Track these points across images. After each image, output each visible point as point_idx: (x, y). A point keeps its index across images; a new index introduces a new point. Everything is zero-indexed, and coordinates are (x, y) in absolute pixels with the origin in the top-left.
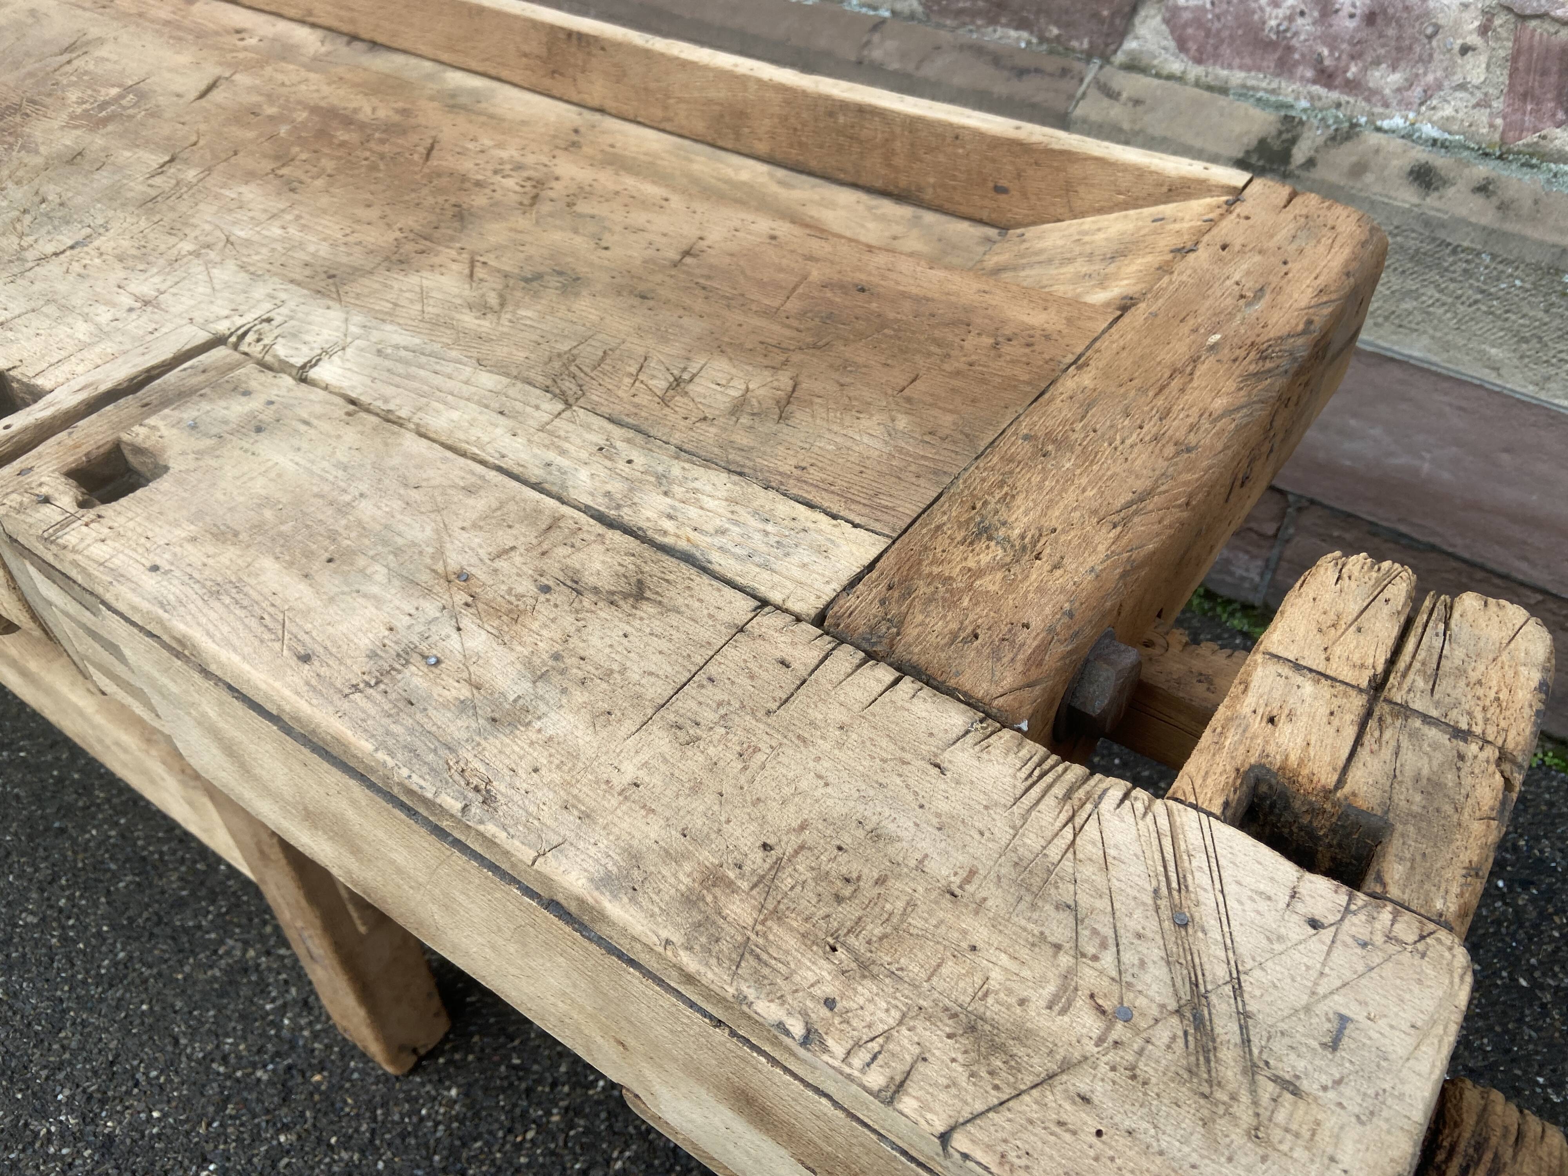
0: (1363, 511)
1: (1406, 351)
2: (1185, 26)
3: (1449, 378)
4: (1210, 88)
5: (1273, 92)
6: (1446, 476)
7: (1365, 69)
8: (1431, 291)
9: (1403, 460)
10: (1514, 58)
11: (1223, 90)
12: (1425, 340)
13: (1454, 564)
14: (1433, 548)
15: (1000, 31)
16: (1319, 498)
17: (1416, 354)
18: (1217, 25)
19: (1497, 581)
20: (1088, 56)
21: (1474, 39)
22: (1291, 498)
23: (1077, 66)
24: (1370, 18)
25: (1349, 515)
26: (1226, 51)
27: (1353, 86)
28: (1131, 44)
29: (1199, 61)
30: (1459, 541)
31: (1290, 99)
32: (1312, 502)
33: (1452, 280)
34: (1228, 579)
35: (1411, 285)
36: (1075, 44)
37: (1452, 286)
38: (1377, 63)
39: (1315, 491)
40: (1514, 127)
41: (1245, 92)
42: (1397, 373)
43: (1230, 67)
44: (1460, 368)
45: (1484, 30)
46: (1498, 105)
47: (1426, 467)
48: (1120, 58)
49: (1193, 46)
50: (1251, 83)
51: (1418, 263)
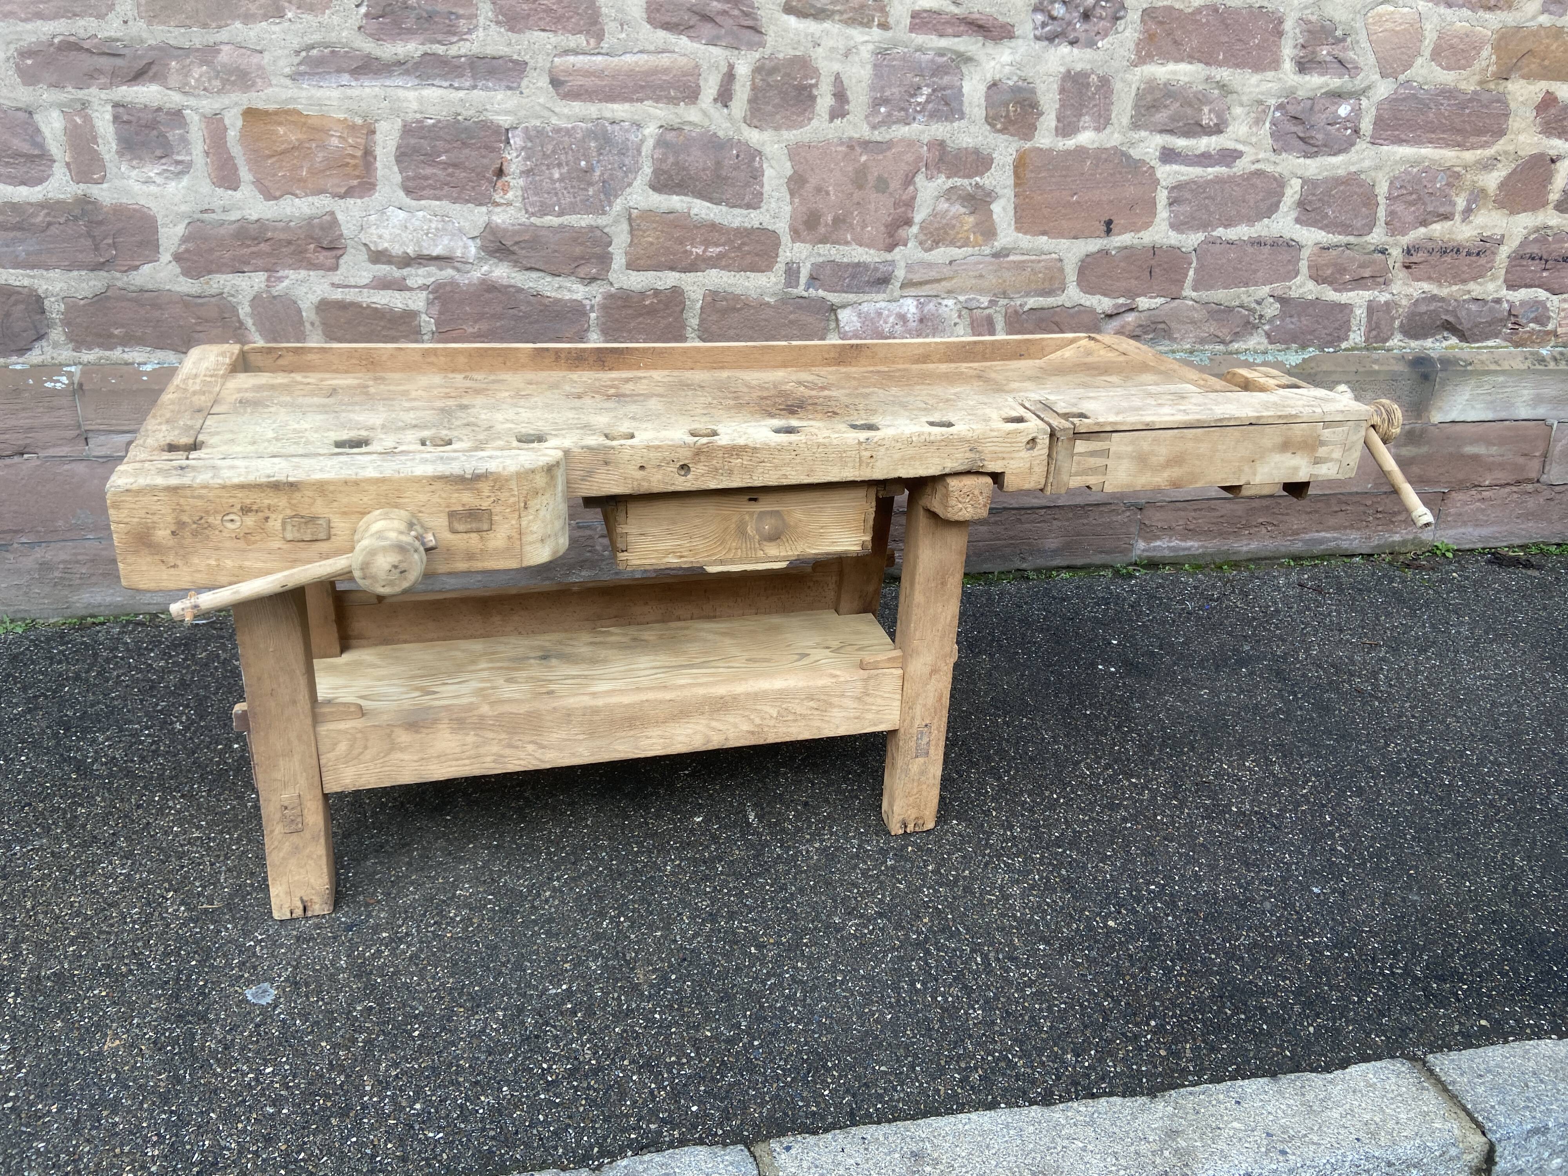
10: (972, 323)
14: (1005, 509)
21: (957, 320)
24: (921, 321)
45: (959, 316)
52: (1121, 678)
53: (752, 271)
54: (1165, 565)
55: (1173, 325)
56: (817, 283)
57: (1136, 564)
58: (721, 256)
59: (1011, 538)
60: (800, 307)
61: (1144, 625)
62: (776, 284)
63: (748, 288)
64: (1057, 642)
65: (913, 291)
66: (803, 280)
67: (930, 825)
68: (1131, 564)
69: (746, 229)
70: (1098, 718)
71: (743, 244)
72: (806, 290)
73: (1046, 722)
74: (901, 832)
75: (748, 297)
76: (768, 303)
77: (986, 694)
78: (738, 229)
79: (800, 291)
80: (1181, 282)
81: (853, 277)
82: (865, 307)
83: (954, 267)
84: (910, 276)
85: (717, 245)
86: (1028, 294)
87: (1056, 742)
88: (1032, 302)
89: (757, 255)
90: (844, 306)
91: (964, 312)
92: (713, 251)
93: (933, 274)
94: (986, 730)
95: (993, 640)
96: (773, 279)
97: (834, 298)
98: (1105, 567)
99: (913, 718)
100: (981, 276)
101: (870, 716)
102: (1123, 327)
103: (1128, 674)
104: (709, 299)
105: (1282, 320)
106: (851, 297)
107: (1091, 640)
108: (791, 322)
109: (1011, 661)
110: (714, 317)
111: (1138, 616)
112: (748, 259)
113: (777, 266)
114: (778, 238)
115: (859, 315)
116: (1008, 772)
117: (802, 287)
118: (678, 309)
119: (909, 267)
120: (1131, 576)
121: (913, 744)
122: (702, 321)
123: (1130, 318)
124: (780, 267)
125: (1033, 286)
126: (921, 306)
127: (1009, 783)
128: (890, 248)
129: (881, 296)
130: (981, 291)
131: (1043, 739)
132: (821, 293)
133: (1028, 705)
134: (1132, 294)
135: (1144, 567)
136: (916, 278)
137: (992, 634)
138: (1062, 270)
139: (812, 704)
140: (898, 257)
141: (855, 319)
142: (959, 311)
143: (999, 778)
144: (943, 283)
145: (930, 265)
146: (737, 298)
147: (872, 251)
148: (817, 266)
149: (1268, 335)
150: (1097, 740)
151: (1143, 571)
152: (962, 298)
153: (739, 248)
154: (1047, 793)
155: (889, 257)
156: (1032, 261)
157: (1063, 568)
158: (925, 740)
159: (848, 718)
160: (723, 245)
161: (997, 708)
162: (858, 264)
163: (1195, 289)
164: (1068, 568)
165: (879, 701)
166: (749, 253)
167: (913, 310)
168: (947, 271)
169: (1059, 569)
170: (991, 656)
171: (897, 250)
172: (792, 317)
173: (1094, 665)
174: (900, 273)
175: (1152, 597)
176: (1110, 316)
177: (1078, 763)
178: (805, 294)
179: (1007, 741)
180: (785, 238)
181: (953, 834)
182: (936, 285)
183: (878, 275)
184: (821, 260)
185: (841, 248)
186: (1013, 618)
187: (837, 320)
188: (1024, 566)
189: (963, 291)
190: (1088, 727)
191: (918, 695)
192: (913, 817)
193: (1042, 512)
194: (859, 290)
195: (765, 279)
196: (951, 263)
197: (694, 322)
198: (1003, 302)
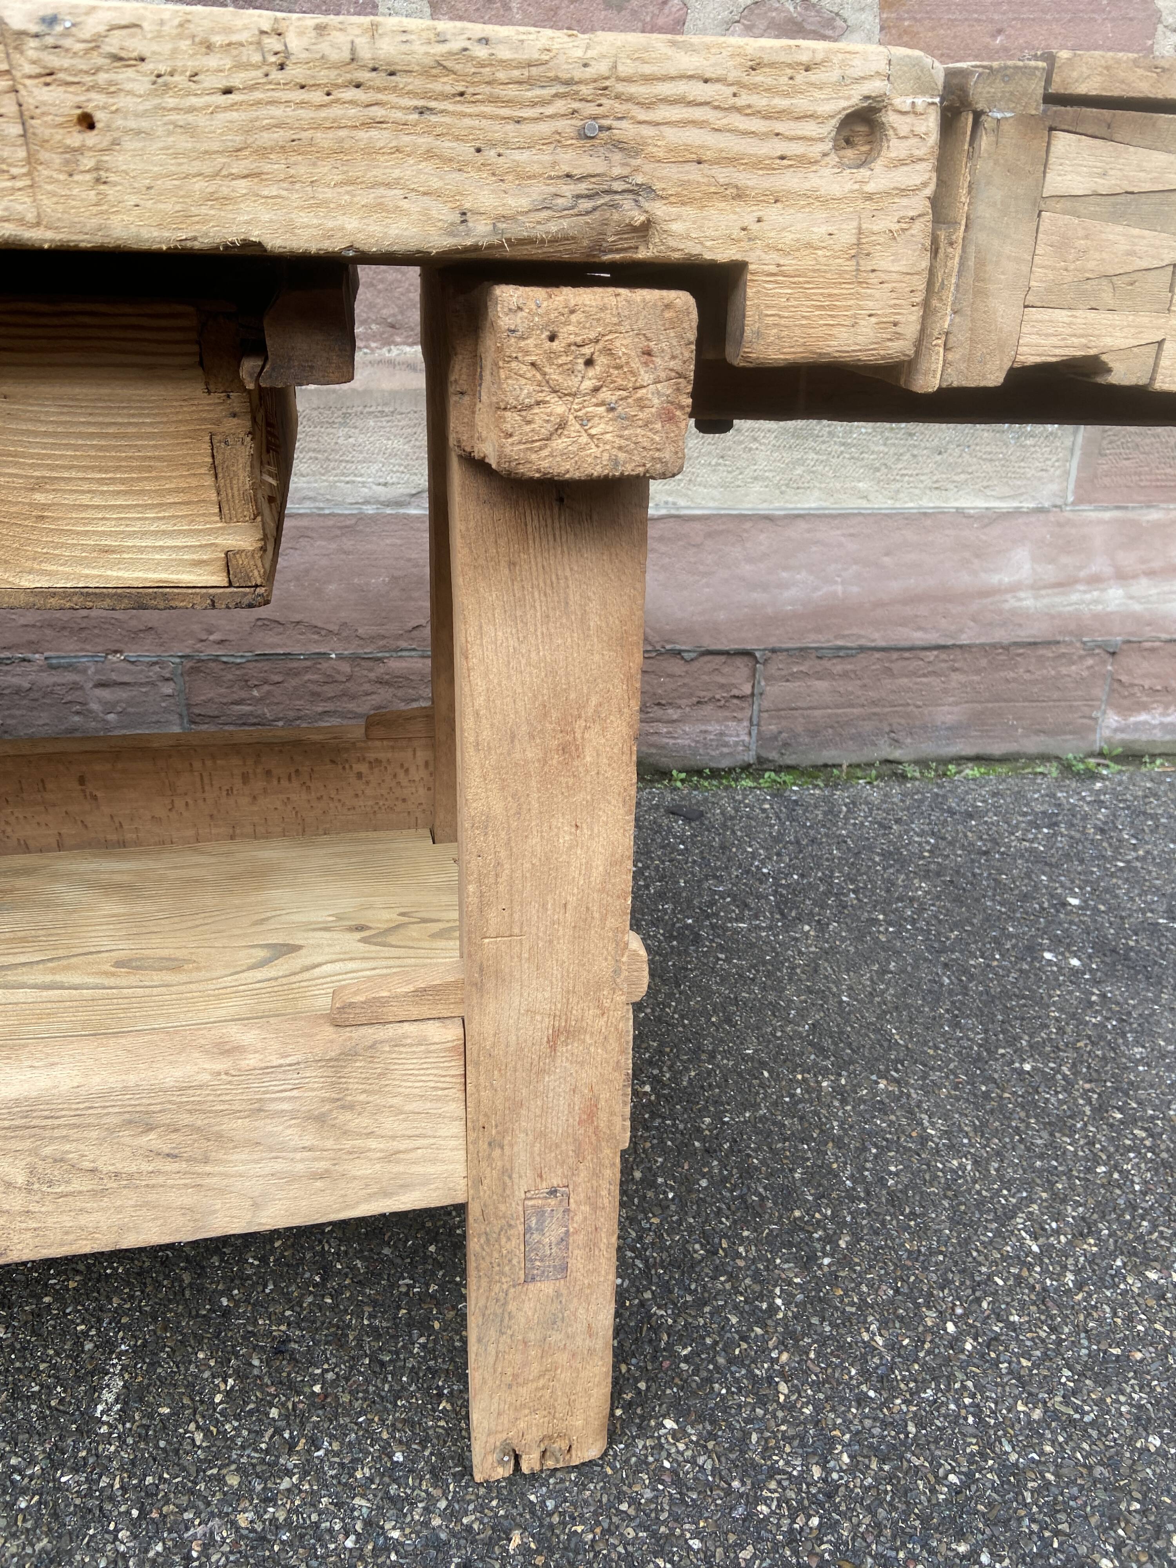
0: (811, 640)
1: (807, 506)
3: (840, 515)
6: (855, 589)
8: (812, 455)
9: (826, 589)
12: (816, 493)
13: (877, 655)
14: (862, 649)
16: (778, 645)
17: (813, 505)
19: (907, 655)
22: (758, 654)
25: (801, 649)
30: (876, 635)
32: (774, 651)
33: (823, 442)
34: (725, 750)
35: (797, 455)
37: (823, 447)
39: (773, 643)
42: (803, 525)
44: (844, 505)
47: (839, 589)
51: (798, 437)
52: (1096, 982)
54: (1153, 756)
57: (1101, 755)
59: (874, 703)
61: (1129, 867)
64: (958, 900)
67: (591, 1450)
68: (1092, 755)
70: (1049, 1080)
73: (930, 1089)
74: (503, 1472)
77: (803, 1014)
87: (954, 1149)
94: (792, 1111)
95: (828, 894)
98: (1045, 758)
99: (507, 1172)
101: (363, 1169)
103: (1110, 974)
107: (1025, 897)
109: (860, 939)
111: (1116, 850)
116: (831, 1240)
120: (1093, 776)
121: (513, 1245)
127: (833, 1279)
131: (924, 1139)
133: (893, 1045)
135: (1118, 759)
137: (827, 879)
139: (151, 1140)
143: (808, 1262)
150: (1051, 1144)
151: (1115, 767)
154: (930, 1317)
157: (969, 759)
158: (553, 1233)
159: (293, 1178)
161: (822, 1051)
164: (979, 759)
165: (389, 1124)
169: (961, 760)
170: (821, 927)
173: (1032, 950)
175: (1138, 813)
177: (1010, 1214)
179: (839, 1143)
181: (657, 1475)
186: (871, 849)
188: (897, 754)
190: (1029, 1105)
191: (516, 1105)
192: (534, 1434)
193: (931, 655)
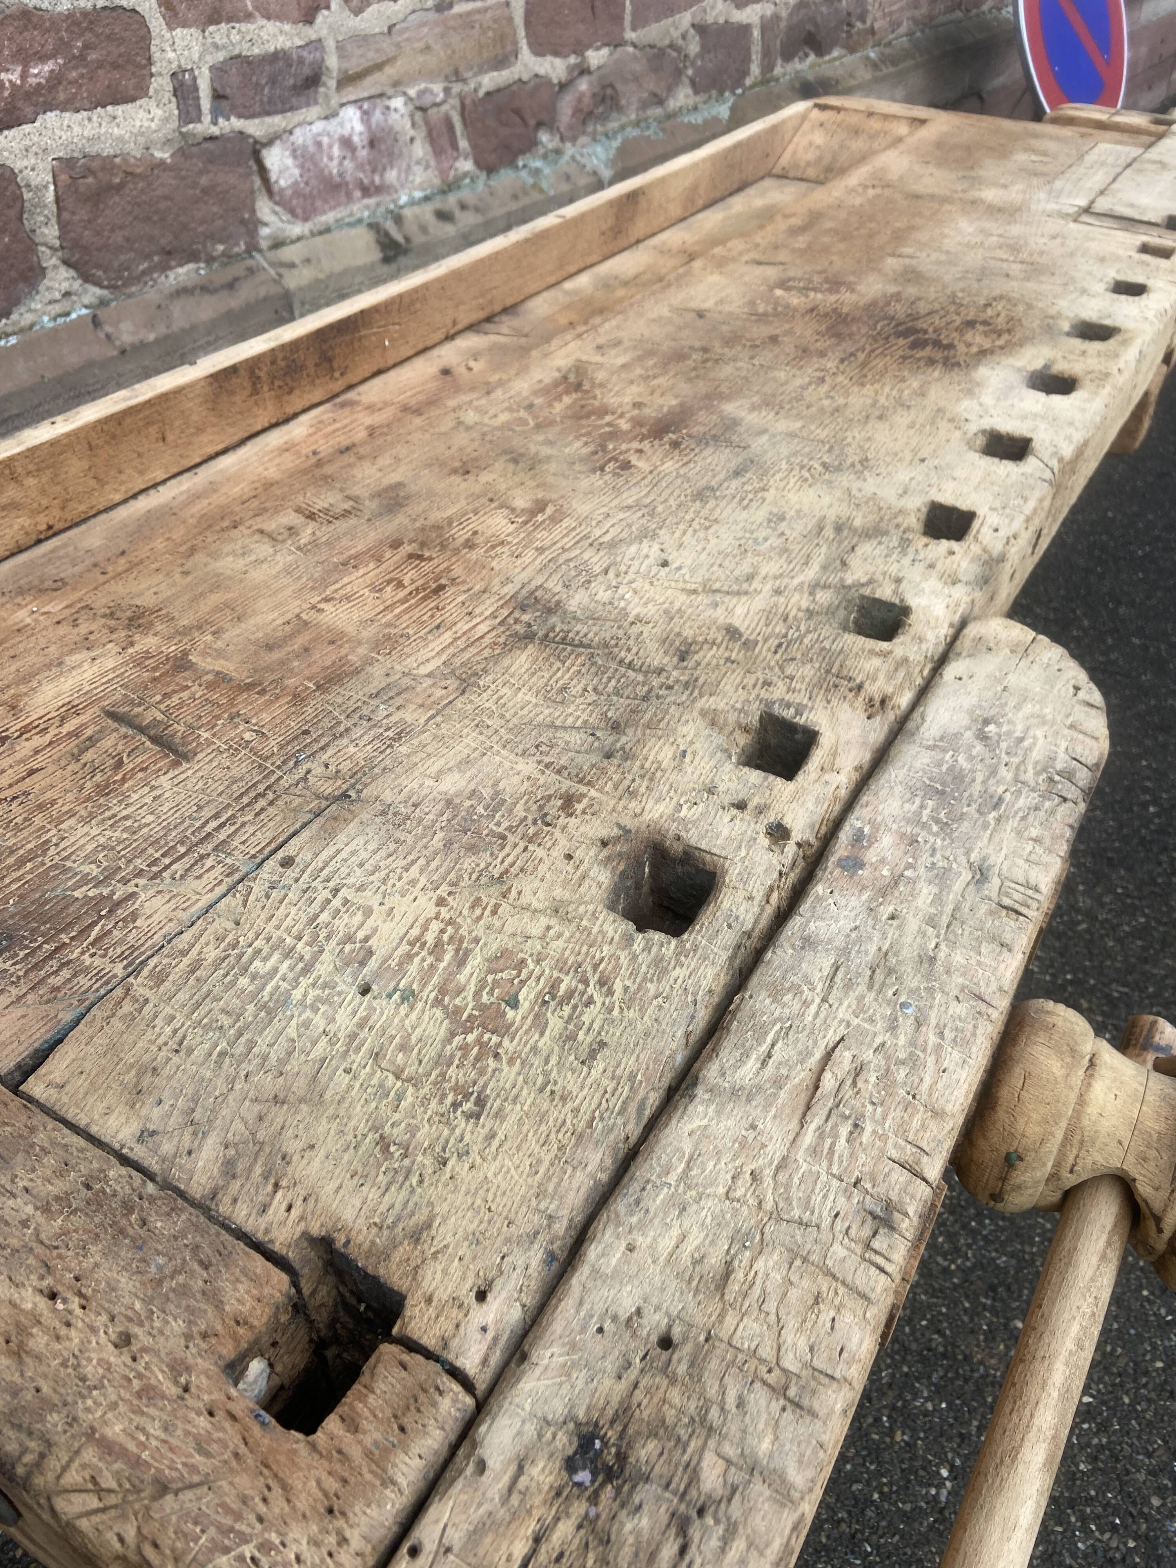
2: (291, 200)
4: (321, 233)
5: (351, 215)
7: (382, 176)
11: (327, 230)
15: (171, 275)
18: (308, 189)
20: (249, 252)
21: (412, 133)
23: (250, 262)
24: (372, 143)
26: (319, 203)
27: (379, 190)
28: (265, 231)
29: (306, 219)
31: (358, 215)
36: (236, 249)
38: (384, 169)
40: (443, 173)
41: (340, 224)
43: (325, 213)
45: (414, 126)
46: (433, 163)
48: (264, 244)
49: (299, 211)
50: (339, 216)
53: (115, 102)
55: (619, 87)
56: (225, 104)
58: (56, 80)
60: (211, 159)
62: (166, 120)
63: (120, 139)
65: (352, 93)
66: (206, 103)
69: (85, 13)
71: (87, 47)
72: (215, 123)
75: (125, 156)
76: (162, 162)
78: (70, 16)
79: (205, 127)
80: (618, 19)
81: (273, 81)
82: (299, 137)
83: (397, 38)
84: (346, 65)
85: (43, 58)
86: (481, 71)
88: (489, 81)
89: (115, 66)
90: (270, 143)
91: (418, 115)
92: (41, 71)
93: (372, 57)
96: (158, 113)
97: (255, 128)
100: (428, 48)
102: (579, 100)
104: (63, 177)
105: (703, 59)
106: (277, 122)
108: (205, 191)
110: (83, 214)
112: (104, 77)
113: (154, 84)
114: (143, 22)
115: (294, 154)
117: (207, 118)
118: (13, 213)
119: (340, 48)
122: (63, 226)
123: (583, 85)
124: (161, 84)
125: (485, 55)
126: (366, 116)
128: (309, 19)
129: (314, 112)
130: (431, 76)
132: (238, 123)
134: (579, 49)
136: (354, 65)
138: (510, 19)
140: (324, 33)
141: (289, 162)
142: (412, 116)
144: (389, 70)
145: (363, 39)
146: (107, 163)
147: (287, 27)
148: (218, 71)
149: (693, 83)
152: (412, 92)
153: (82, 57)
155: (311, 33)
156: (478, 11)
160: (53, 56)
162: (276, 56)
163: (634, 29)
166: (100, 65)
167: (359, 127)
168: (387, 45)
171: (319, 19)
172: (204, 181)
174: (332, 61)
176: (563, 86)
178: (215, 130)
180: (156, 23)
182: (377, 76)
183: (307, 71)
184: (221, 56)
185: (243, 27)
187: (263, 171)
189: (412, 80)
194: (285, 107)
195: (142, 114)
196: (390, 28)
197: (50, 233)
198: (456, 88)
